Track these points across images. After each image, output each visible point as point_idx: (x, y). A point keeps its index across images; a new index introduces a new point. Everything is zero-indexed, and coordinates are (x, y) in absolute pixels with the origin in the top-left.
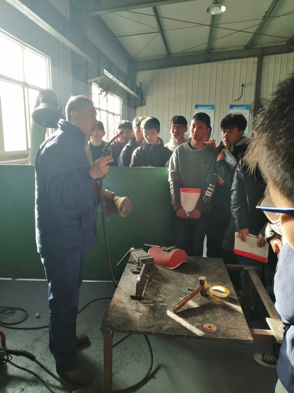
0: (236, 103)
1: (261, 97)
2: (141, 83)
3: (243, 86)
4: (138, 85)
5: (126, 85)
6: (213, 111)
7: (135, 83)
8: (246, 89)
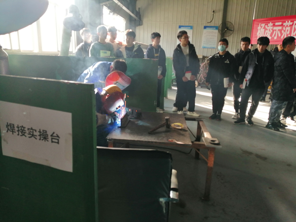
0: (209, 25)
1: (227, 20)
2: (139, 8)
3: (214, 12)
4: (137, 10)
5: (128, 9)
6: (191, 31)
7: (135, 8)
8: (216, 15)
